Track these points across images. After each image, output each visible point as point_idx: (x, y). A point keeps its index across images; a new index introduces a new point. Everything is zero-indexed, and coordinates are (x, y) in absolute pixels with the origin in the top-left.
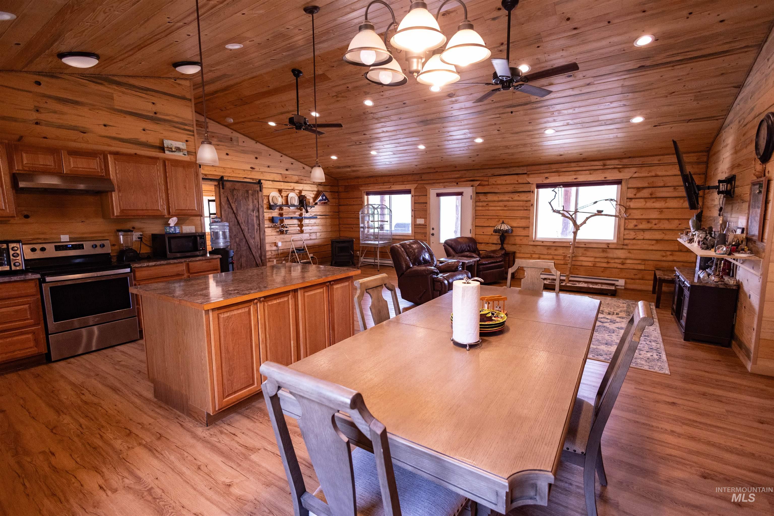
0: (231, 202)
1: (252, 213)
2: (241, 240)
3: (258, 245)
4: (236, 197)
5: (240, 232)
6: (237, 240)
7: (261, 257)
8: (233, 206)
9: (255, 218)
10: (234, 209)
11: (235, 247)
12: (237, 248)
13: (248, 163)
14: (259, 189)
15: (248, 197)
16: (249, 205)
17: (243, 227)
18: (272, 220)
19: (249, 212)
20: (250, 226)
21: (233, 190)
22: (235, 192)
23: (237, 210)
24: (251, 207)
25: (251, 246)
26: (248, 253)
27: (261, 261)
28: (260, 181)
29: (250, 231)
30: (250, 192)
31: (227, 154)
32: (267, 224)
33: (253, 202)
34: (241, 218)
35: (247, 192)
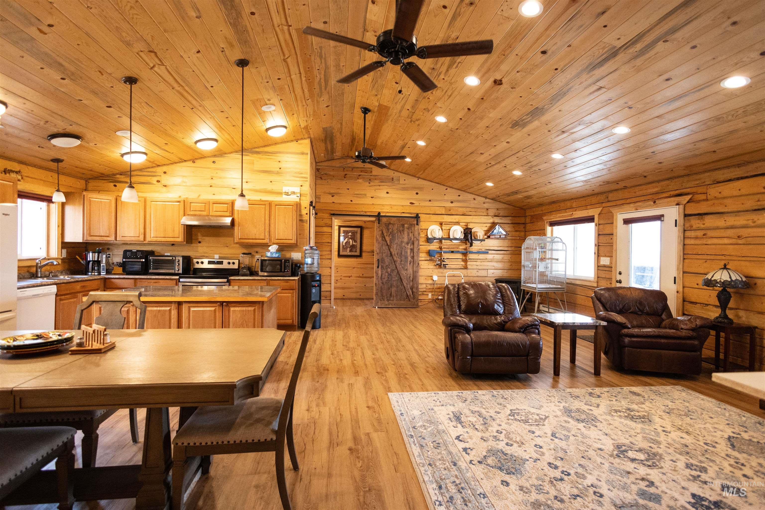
0: (385, 234)
1: (406, 246)
2: (392, 271)
3: (410, 277)
4: (391, 230)
5: (392, 263)
6: (389, 270)
7: (412, 289)
8: (388, 239)
9: (409, 251)
10: (388, 242)
11: (386, 277)
12: (388, 278)
13: (408, 199)
14: (415, 222)
15: (403, 230)
16: (403, 238)
17: (395, 258)
18: (430, 253)
19: (403, 244)
20: (403, 258)
21: (388, 225)
22: (390, 226)
23: (391, 242)
24: (406, 240)
25: (402, 277)
26: (399, 284)
27: (413, 293)
28: (417, 215)
29: (403, 262)
30: (406, 226)
31: (387, 193)
32: (423, 256)
33: (408, 235)
34: (394, 250)
35: (403, 225)
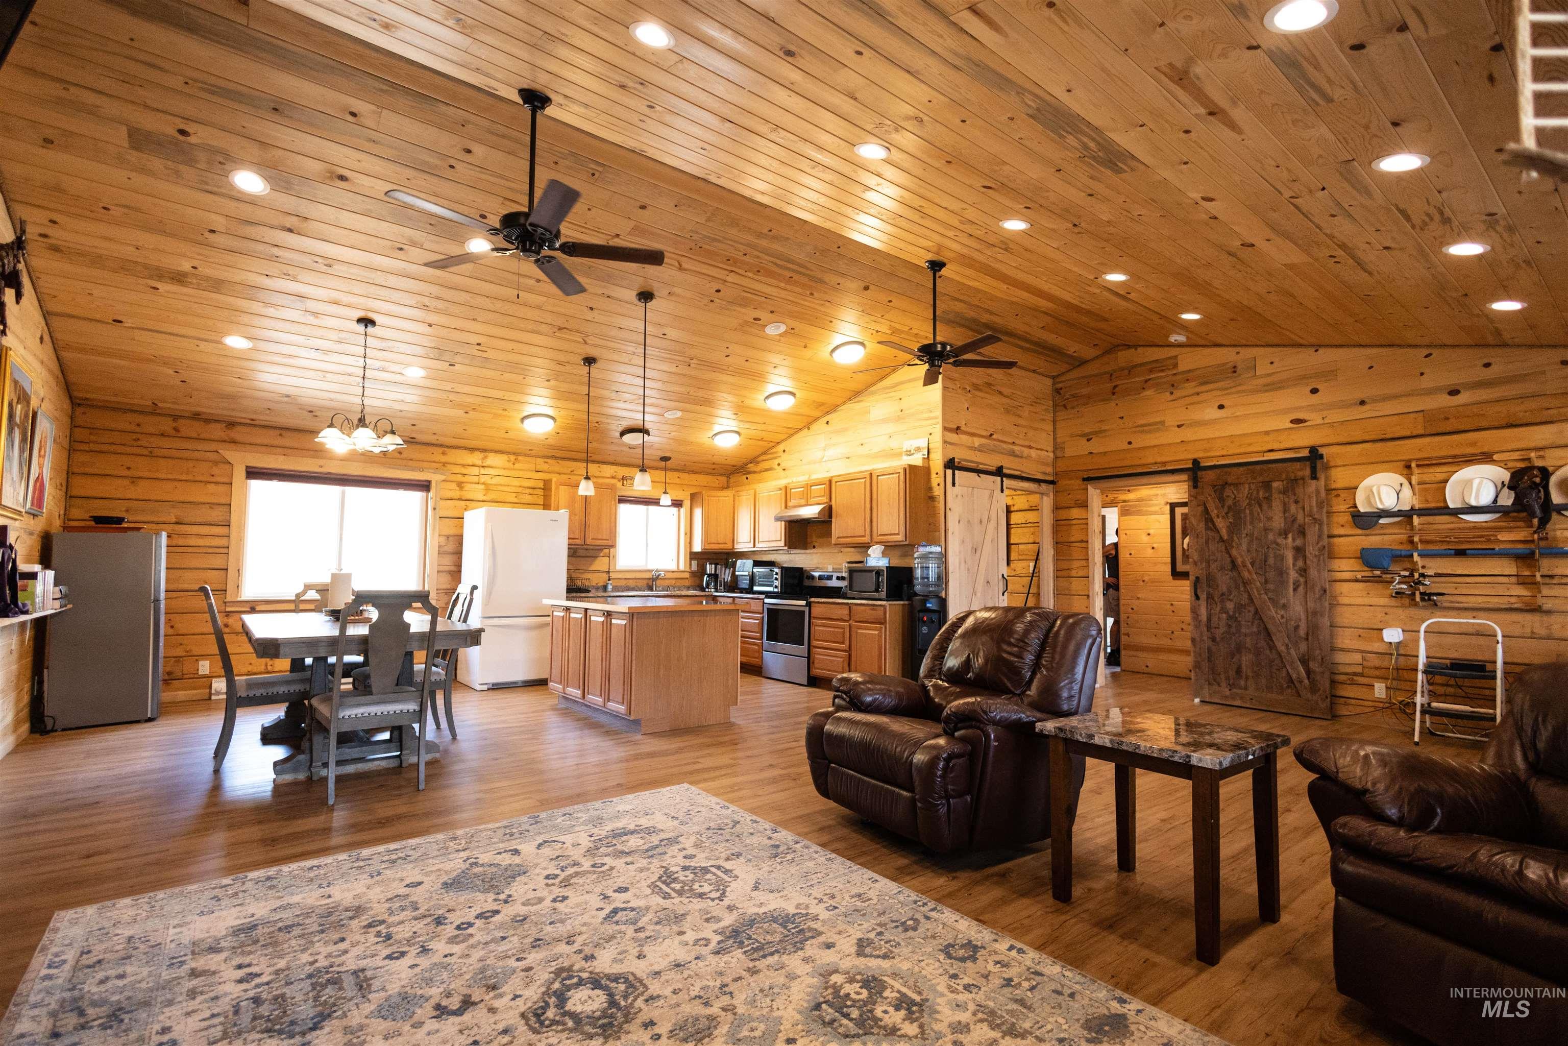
0: (1214, 513)
1: (1280, 540)
2: (1240, 607)
3: (1297, 627)
4: (1230, 502)
5: (1237, 587)
6: (1230, 606)
7: (1304, 661)
8: (1221, 524)
9: (1289, 556)
10: (1224, 533)
11: (1222, 624)
12: (1230, 626)
13: (1286, 411)
14: (1307, 472)
15: (1268, 499)
16: (1270, 519)
17: (1246, 574)
19: (1271, 536)
20: (1271, 574)
21: (1220, 489)
22: (1228, 492)
23: (1231, 532)
24: (1278, 522)
25: (1270, 627)
26: (1262, 643)
27: (1308, 672)
28: (1313, 450)
29: (1271, 586)
30: (1275, 485)
31: (1221, 407)
32: (1345, 567)
33: (1285, 510)
34: (1242, 551)
35: (1267, 485)
